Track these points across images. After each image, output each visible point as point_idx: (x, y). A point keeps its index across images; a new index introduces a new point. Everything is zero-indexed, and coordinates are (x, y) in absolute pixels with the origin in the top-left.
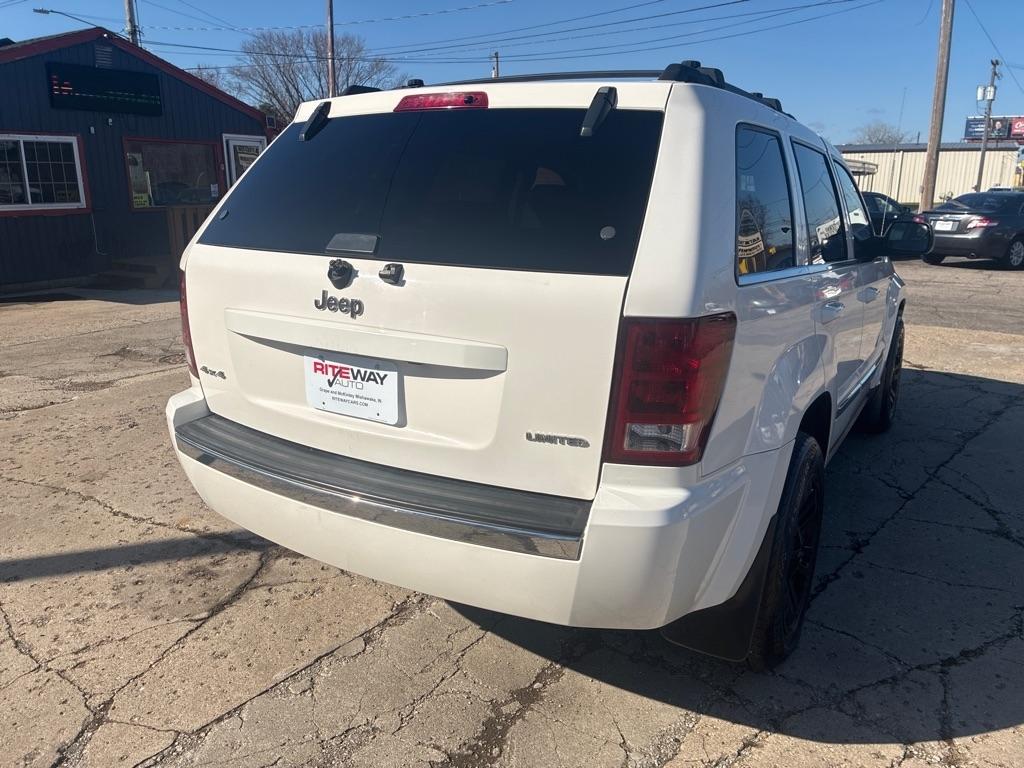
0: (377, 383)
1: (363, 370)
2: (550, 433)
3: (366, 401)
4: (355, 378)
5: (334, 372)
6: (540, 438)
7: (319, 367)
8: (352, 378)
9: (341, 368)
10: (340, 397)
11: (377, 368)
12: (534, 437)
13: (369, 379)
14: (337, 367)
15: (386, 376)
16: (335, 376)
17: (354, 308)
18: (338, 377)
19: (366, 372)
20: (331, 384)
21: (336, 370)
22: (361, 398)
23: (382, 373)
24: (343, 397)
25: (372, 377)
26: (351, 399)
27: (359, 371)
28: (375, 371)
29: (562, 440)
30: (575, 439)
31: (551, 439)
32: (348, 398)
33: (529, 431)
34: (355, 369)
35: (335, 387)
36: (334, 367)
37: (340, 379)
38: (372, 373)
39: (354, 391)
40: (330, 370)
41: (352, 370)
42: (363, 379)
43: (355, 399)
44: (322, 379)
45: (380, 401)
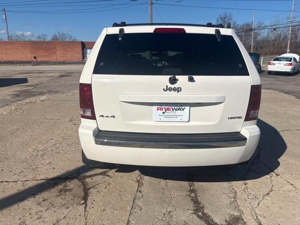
0: (181, 110)
1: (176, 108)
2: (234, 117)
3: (177, 116)
4: (173, 110)
5: (165, 109)
6: (231, 118)
7: (159, 108)
8: (172, 110)
9: (168, 108)
10: (167, 116)
11: (182, 106)
12: (230, 118)
13: (178, 110)
14: (167, 108)
15: (185, 108)
16: (166, 111)
17: (178, 90)
18: (167, 111)
19: (177, 108)
20: (164, 113)
21: (166, 109)
22: (175, 116)
23: (183, 108)
24: (168, 116)
25: (179, 109)
26: (171, 116)
27: (175, 108)
28: (181, 107)
29: (236, 117)
30: (239, 117)
31: (234, 118)
32: (170, 116)
33: (229, 117)
34: (173, 108)
35: (165, 114)
36: (165, 108)
37: (168, 111)
38: (179, 108)
39: (172, 114)
40: (164, 109)
41: (172, 108)
42: (176, 110)
43: (173, 116)
44: (160, 112)
45: (182, 116)
